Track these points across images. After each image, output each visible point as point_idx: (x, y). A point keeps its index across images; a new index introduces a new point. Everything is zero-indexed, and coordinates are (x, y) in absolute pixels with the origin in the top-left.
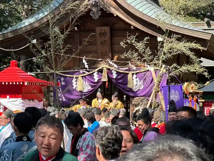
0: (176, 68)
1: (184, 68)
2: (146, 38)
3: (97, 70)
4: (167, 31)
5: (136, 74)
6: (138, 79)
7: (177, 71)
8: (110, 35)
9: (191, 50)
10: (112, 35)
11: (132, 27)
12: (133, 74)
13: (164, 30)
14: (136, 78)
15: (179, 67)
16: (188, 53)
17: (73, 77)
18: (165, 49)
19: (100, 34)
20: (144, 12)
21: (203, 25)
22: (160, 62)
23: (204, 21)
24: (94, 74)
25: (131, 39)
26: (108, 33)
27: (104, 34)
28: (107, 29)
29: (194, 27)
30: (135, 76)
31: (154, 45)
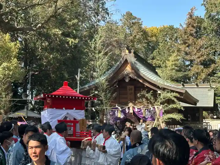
0: (167, 106)
1: (171, 106)
2: (151, 91)
3: (128, 107)
4: (162, 88)
5: (147, 109)
6: (148, 112)
7: (167, 107)
8: (134, 90)
9: (175, 97)
10: (135, 90)
11: (145, 86)
12: (145, 109)
13: (160, 87)
14: (147, 111)
15: (168, 105)
16: (173, 99)
17: (115, 111)
18: (161, 97)
19: (129, 89)
20: (151, 79)
21: (181, 86)
22: (159, 103)
23: (180, 83)
24: (126, 109)
25: (144, 92)
26: (133, 89)
27: (131, 89)
28: (133, 87)
29: (176, 86)
30: (146, 110)
31: (155, 95)
